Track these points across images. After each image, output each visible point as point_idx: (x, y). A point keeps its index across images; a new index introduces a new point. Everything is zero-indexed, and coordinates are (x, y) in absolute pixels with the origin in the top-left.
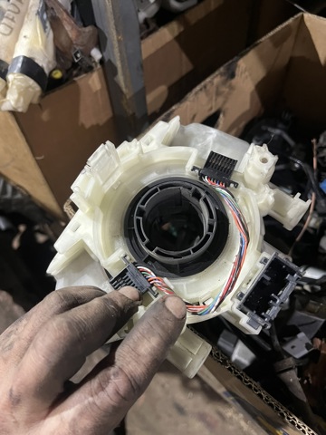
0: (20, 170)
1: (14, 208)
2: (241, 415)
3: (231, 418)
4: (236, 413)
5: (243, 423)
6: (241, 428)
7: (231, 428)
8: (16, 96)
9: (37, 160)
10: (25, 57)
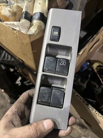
0: (24, 55)
1: (11, 64)
2: (79, 127)
3: (75, 129)
4: (77, 127)
5: (79, 130)
6: (78, 132)
7: (75, 132)
8: (36, 29)
9: (33, 52)
10: (40, 13)
